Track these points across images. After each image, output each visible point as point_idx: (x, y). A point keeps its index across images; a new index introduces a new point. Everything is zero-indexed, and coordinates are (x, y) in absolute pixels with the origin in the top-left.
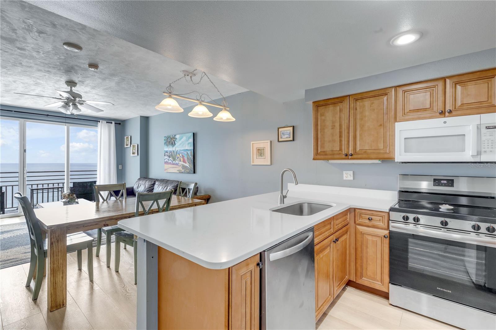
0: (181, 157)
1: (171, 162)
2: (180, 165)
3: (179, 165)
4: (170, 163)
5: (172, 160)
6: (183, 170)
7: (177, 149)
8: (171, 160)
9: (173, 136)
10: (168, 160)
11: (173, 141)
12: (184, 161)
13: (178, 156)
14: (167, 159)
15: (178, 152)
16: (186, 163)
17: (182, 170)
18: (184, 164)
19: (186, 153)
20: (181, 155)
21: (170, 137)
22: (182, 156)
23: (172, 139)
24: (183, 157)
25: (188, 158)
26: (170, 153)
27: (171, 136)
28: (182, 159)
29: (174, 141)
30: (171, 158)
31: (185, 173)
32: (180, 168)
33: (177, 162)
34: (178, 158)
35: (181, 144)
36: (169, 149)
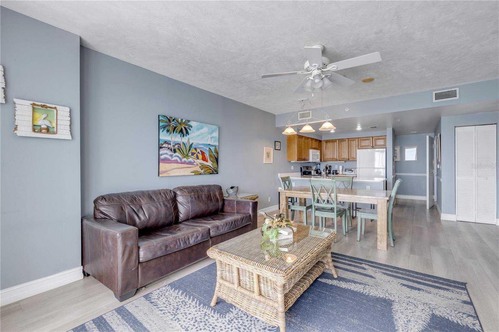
0: (198, 153)
1: (177, 160)
2: (197, 165)
3: (194, 165)
4: (176, 162)
5: (180, 156)
6: (202, 171)
7: (191, 142)
8: (178, 157)
9: (184, 121)
10: (171, 156)
11: (183, 128)
12: (204, 159)
13: (194, 151)
14: (166, 154)
15: (193, 146)
16: (207, 161)
17: (200, 170)
18: (205, 163)
19: (208, 149)
20: (198, 150)
21: (178, 122)
22: (200, 152)
23: (180, 124)
24: (203, 153)
25: (210, 156)
26: (176, 144)
27: (180, 120)
28: (200, 156)
29: (185, 128)
30: (177, 154)
31: (205, 174)
32: (198, 169)
33: (191, 160)
34: (193, 154)
35: (199, 135)
36: (173, 139)
